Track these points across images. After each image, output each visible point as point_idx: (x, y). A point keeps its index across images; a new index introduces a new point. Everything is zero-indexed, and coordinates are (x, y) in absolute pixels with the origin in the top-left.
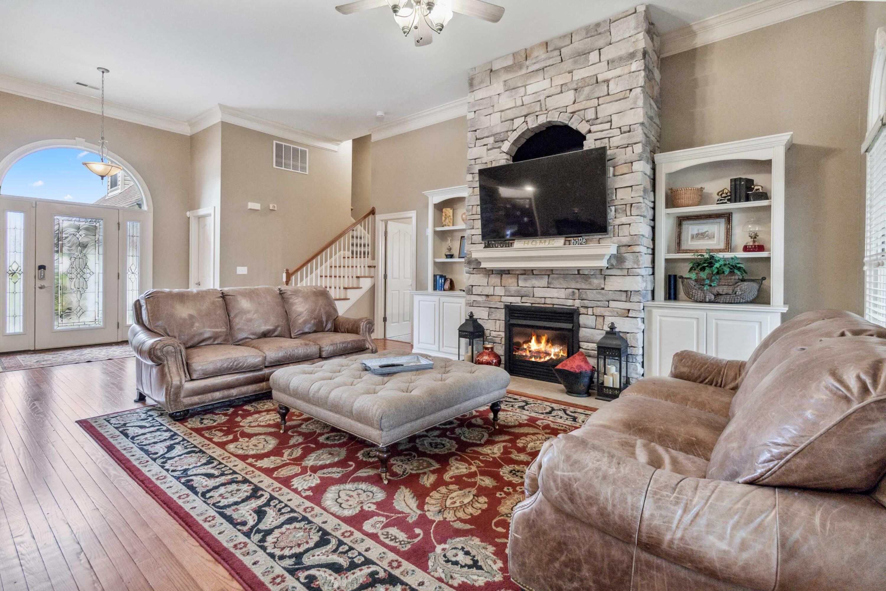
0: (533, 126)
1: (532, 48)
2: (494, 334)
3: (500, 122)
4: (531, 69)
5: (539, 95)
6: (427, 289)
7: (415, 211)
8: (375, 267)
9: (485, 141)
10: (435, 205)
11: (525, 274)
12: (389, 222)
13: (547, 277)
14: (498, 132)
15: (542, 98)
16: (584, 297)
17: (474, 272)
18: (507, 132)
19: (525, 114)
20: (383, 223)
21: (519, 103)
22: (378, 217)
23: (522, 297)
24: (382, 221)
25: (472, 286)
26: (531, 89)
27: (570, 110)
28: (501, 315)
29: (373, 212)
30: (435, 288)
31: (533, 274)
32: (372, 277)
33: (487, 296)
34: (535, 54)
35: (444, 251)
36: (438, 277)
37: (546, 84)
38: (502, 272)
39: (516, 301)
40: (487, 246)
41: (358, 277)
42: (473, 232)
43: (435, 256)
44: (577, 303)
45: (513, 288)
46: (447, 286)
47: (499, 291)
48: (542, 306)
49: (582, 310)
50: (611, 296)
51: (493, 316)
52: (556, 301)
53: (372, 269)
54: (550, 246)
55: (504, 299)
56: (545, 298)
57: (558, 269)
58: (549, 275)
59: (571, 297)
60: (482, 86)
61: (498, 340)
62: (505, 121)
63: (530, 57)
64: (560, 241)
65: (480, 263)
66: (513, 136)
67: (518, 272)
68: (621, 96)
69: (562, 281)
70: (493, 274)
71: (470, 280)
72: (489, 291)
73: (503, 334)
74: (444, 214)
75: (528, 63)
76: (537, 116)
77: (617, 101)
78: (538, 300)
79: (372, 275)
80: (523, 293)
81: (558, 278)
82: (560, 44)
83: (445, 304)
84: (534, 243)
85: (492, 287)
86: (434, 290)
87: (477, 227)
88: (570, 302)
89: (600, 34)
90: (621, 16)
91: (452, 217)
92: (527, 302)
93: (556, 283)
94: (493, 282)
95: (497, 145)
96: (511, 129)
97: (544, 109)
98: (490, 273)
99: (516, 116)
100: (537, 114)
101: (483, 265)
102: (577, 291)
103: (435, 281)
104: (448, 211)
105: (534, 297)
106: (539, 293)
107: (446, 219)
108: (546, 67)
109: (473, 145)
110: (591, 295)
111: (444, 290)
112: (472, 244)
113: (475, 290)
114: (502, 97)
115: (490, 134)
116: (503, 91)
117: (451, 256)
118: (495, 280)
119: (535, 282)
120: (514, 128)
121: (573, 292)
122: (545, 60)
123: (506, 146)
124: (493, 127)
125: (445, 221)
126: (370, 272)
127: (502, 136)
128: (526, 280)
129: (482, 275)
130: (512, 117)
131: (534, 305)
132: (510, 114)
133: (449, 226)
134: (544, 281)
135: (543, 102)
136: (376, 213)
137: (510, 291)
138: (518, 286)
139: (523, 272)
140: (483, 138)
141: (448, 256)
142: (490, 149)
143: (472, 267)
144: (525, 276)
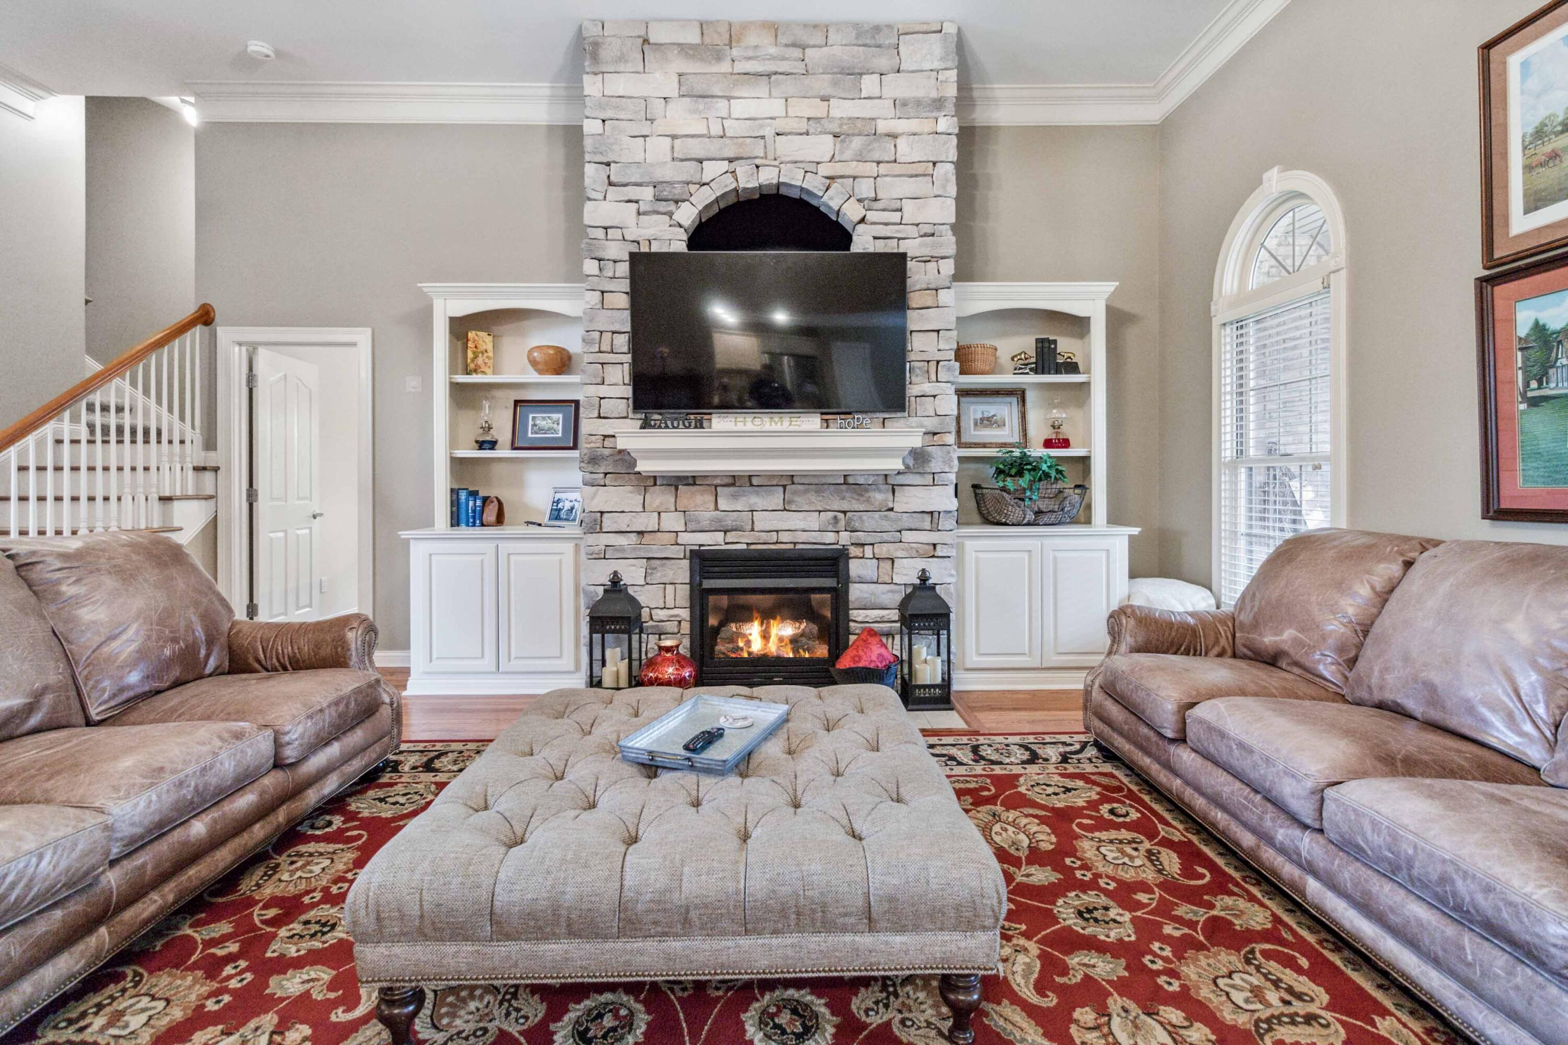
0: (750, 185)
1: (746, 26)
2: (660, 614)
3: (669, 158)
4: (741, 67)
5: (762, 126)
6: (434, 525)
7: (370, 329)
8: (215, 469)
9: (632, 192)
10: (452, 319)
11: (733, 485)
12: (263, 348)
13: (781, 489)
14: (668, 179)
15: (768, 132)
16: (857, 525)
17: (607, 482)
18: (688, 183)
19: (731, 155)
20: (243, 349)
21: (716, 130)
22: (226, 333)
23: (726, 532)
24: (238, 344)
25: (602, 513)
26: (740, 108)
27: (824, 170)
28: (681, 572)
29: (205, 317)
30: (456, 522)
31: (751, 485)
33: (641, 533)
34: (752, 39)
35: (472, 431)
36: (462, 496)
37: (775, 107)
38: (677, 482)
39: (713, 541)
40: (646, 425)
42: (603, 391)
43: (453, 442)
44: (845, 538)
45: (707, 515)
46: (493, 515)
47: (673, 521)
48: (772, 547)
49: (854, 551)
50: (906, 521)
51: (657, 577)
52: (802, 537)
53: (207, 476)
54: (792, 428)
55: (685, 538)
56: (777, 531)
57: (805, 474)
58: (784, 487)
59: (831, 528)
60: (621, 68)
61: (671, 627)
62: (682, 160)
63: (739, 41)
64: (812, 421)
65: (634, 463)
66: (704, 197)
67: (718, 481)
68: (920, 169)
69: (812, 497)
70: (655, 484)
71: (596, 501)
72: (648, 522)
73: (685, 614)
74: (470, 344)
75: (735, 52)
76: (757, 167)
77: (911, 176)
78: (764, 537)
80: (729, 523)
81: (806, 492)
82: (805, 37)
84: (758, 421)
85: (656, 514)
86: (455, 526)
87: (614, 381)
88: (830, 537)
89: (879, 46)
90: (917, 28)
91: (491, 352)
92: (739, 542)
93: (801, 502)
94: (657, 502)
95: (662, 207)
96: (696, 179)
97: (771, 155)
98: (651, 482)
99: (710, 155)
100: (758, 162)
101: (643, 466)
102: (841, 516)
103: (455, 503)
104: (484, 337)
105: (753, 530)
106: (764, 521)
107: (476, 357)
108: (776, 73)
109: (601, 196)
110: (871, 521)
111: (483, 525)
112: (599, 417)
113: (609, 523)
114: (671, 105)
115: (646, 179)
116: (675, 94)
117: (492, 445)
118: (660, 497)
119: (756, 500)
120: (705, 180)
121: (835, 518)
122: (773, 58)
123: (688, 215)
124: (652, 165)
125: (473, 360)
126: (198, 484)
127: (678, 191)
128: (735, 497)
129: (631, 488)
130: (701, 154)
131: (753, 547)
132: (697, 148)
133: (489, 372)
134: (776, 499)
135: (769, 140)
137: (698, 522)
138: (716, 509)
139: (730, 481)
140: (625, 185)
141: (481, 445)
142: (645, 213)
143: (602, 470)
144: (732, 489)
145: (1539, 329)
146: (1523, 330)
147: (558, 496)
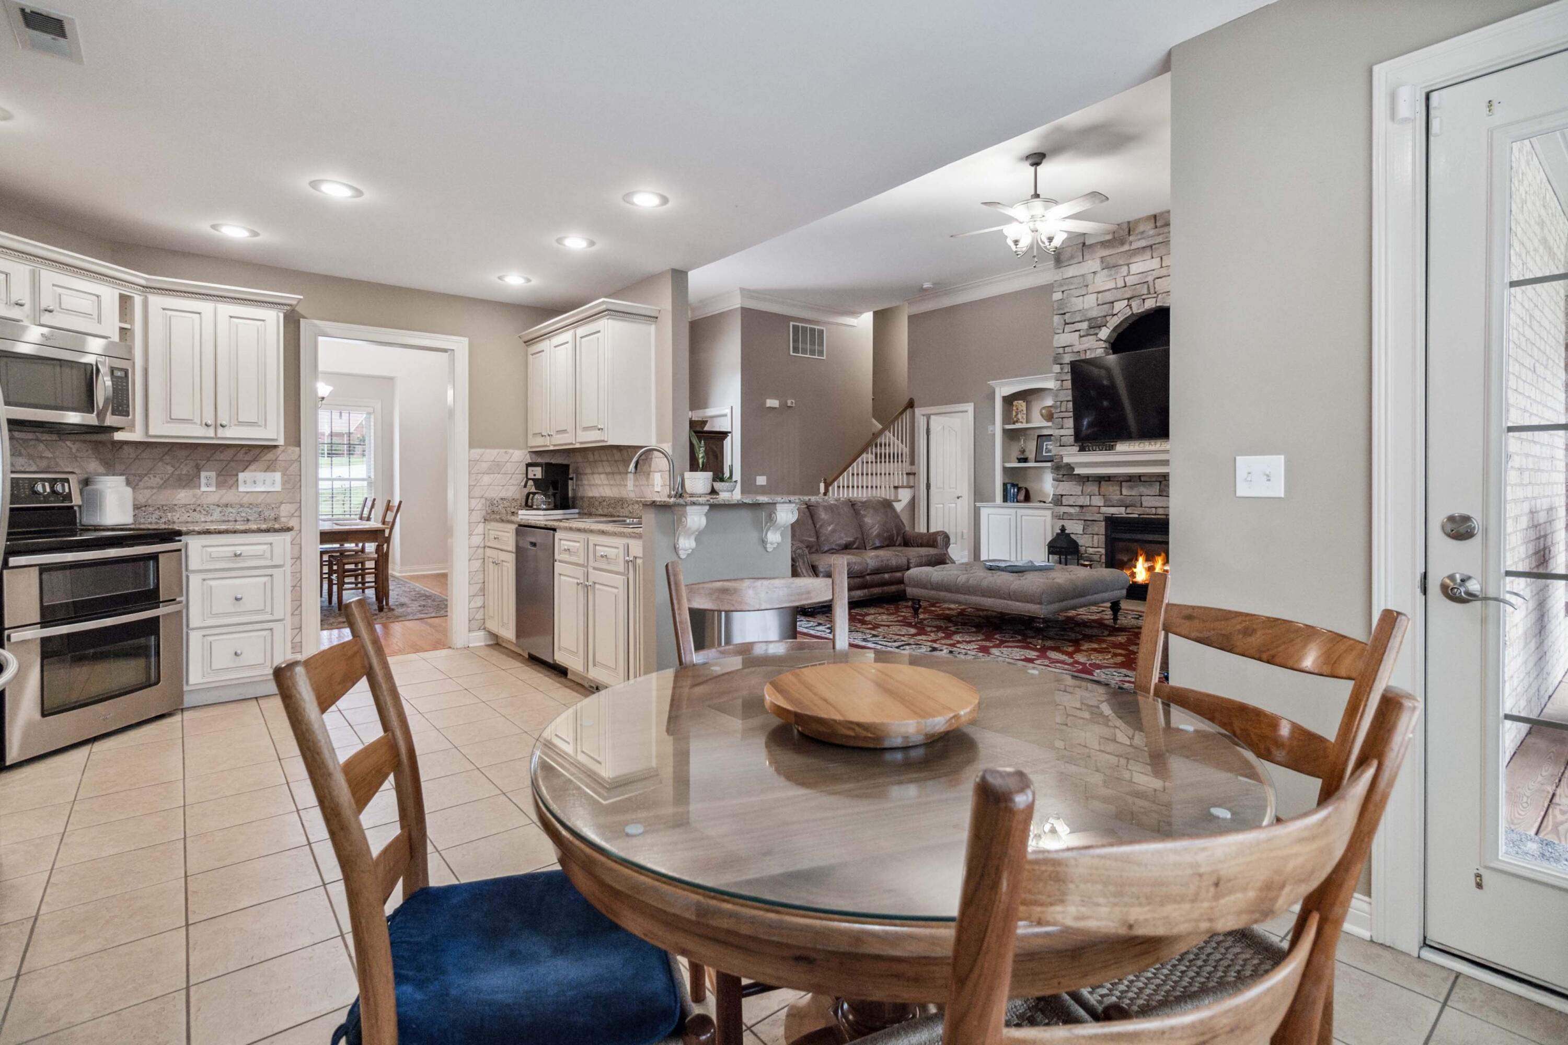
0: (1140, 311)
1: (1138, 222)
2: (1091, 550)
3: (1096, 305)
4: (1134, 246)
5: (1146, 277)
6: (994, 501)
7: (972, 404)
8: (914, 474)
9: (1077, 326)
10: (1004, 397)
11: (1130, 481)
12: (932, 417)
13: (1158, 484)
14: (1094, 316)
15: (1150, 279)
17: (1064, 479)
18: (1105, 316)
19: (1128, 296)
20: (925, 418)
21: (1121, 283)
22: (918, 411)
23: (1126, 507)
24: (923, 415)
25: (1062, 496)
26: (1135, 268)
28: (1101, 528)
29: (911, 405)
30: (1005, 499)
31: (1141, 481)
32: (911, 487)
33: (1082, 507)
34: (1141, 228)
35: (1015, 454)
36: (1009, 486)
37: (1155, 262)
38: (1101, 479)
39: (1119, 511)
40: (1082, 449)
41: (896, 488)
42: (1062, 432)
43: (1005, 459)
45: (1116, 497)
46: (1021, 496)
47: (1098, 501)
48: (1153, 516)
51: (1090, 530)
53: (911, 477)
54: (1161, 448)
55: (1104, 510)
56: (1156, 508)
58: (1160, 482)
60: (1072, 262)
61: (1096, 557)
62: (1103, 304)
63: (1134, 230)
65: (1073, 469)
66: (1114, 322)
67: (1121, 479)
70: (1088, 481)
71: (1059, 488)
72: (1085, 501)
73: (1103, 551)
74: (1013, 407)
75: (1131, 238)
76: (1144, 300)
78: (1148, 510)
79: (912, 484)
80: (1128, 503)
83: (1023, 517)
84: (1142, 445)
85: (1088, 497)
86: (1004, 501)
87: (1068, 426)
91: (1025, 412)
92: (1134, 513)
94: (1089, 490)
95: (1092, 331)
96: (1110, 312)
97: (1152, 291)
98: (1085, 480)
99: (1116, 299)
100: (1143, 297)
101: (1076, 472)
103: (1005, 490)
104: (1021, 404)
105: (1141, 507)
106: (1148, 501)
107: (1017, 415)
108: (1155, 244)
109: (1061, 331)
111: (1019, 502)
112: (1060, 446)
113: (1065, 501)
114: (1098, 275)
115: (1083, 318)
116: (1099, 269)
117: (1025, 460)
118: (1092, 488)
119: (1143, 490)
120: (1115, 313)
122: (1152, 236)
123: (1104, 333)
124: (1086, 310)
126: (908, 481)
127: (1099, 321)
128: (1131, 488)
129: (1074, 483)
130: (1112, 299)
131: (1142, 516)
132: (1109, 297)
133: (1022, 422)
134: (1155, 489)
135: (1151, 284)
136: (916, 405)
137: (1110, 501)
138: (1121, 494)
139: (1128, 479)
140: (1073, 323)
141: (1021, 460)
142: (1083, 336)
143: (1061, 473)
144: (1129, 483)
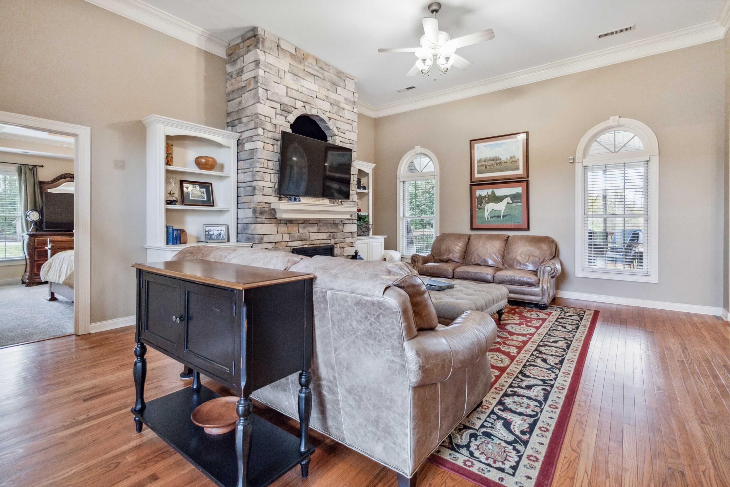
0: (310, 114)
1: (308, 55)
3: (286, 95)
4: (306, 69)
5: (312, 93)
9: (274, 104)
10: (167, 136)
11: (304, 223)
13: (316, 225)
14: (286, 103)
15: (314, 96)
16: (336, 237)
17: (266, 222)
18: (291, 107)
19: (305, 101)
21: (300, 89)
23: (302, 241)
25: (263, 235)
26: (306, 84)
27: (328, 115)
31: (309, 223)
33: (275, 242)
34: (310, 60)
37: (314, 87)
38: (288, 222)
39: (298, 244)
42: (265, 184)
44: (333, 241)
45: (296, 235)
47: (286, 238)
48: (314, 246)
49: (335, 246)
50: (347, 235)
52: (323, 242)
54: (323, 203)
58: (318, 224)
59: (329, 238)
60: (271, 53)
62: (291, 97)
63: (306, 59)
64: (326, 201)
65: (276, 214)
66: (296, 114)
67: (299, 222)
68: (350, 122)
69: (325, 227)
71: (262, 230)
75: (305, 63)
77: (348, 124)
78: (313, 242)
80: (303, 237)
81: (323, 226)
82: (324, 67)
84: (313, 200)
85: (281, 235)
87: (268, 180)
88: (329, 241)
89: (341, 78)
90: (350, 77)
91: (172, 155)
93: (322, 229)
94: (282, 230)
95: (283, 113)
96: (294, 106)
97: (315, 104)
98: (280, 222)
99: (299, 99)
100: (312, 106)
101: (278, 216)
102: (331, 234)
104: (170, 147)
105: (309, 240)
106: (313, 236)
108: (316, 76)
109: (264, 103)
110: (339, 235)
111: (181, 244)
112: (263, 195)
113: (266, 239)
114: (286, 74)
115: (279, 101)
116: (287, 71)
118: (283, 228)
119: (310, 229)
120: (297, 107)
121: (330, 235)
122: (316, 70)
123: (292, 118)
124: (280, 96)
127: (289, 109)
128: (304, 228)
129: (274, 224)
130: (297, 98)
131: (309, 246)
132: (294, 94)
133: (170, 165)
134: (315, 229)
137: (294, 237)
138: (299, 232)
140: (272, 101)
141: (169, 203)
142: (278, 114)
143: (264, 217)
144: (303, 225)
145: (480, 195)
146: (477, 195)
147: (207, 229)
